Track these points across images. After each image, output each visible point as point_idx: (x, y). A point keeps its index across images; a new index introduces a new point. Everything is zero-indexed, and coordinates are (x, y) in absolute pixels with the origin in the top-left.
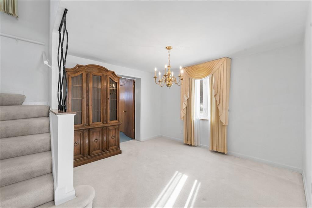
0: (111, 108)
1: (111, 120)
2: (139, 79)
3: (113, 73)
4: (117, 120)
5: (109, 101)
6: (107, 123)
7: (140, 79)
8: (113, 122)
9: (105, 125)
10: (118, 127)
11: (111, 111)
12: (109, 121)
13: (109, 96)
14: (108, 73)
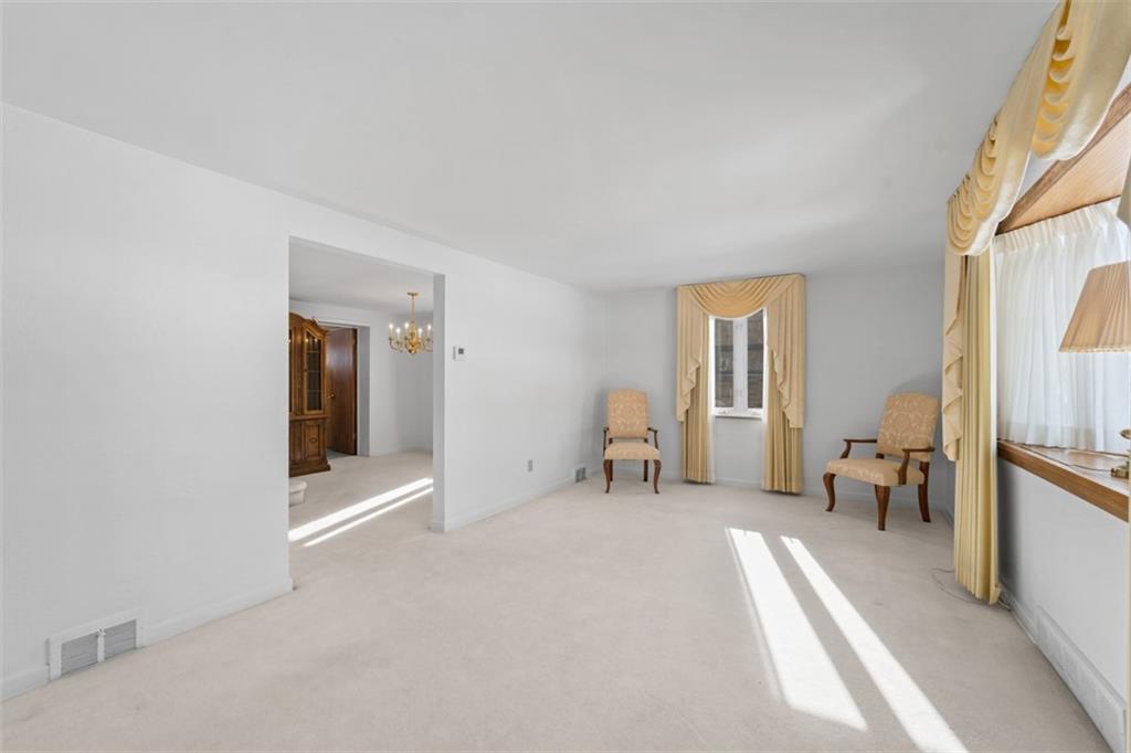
0: (309, 388)
1: (309, 409)
2: (366, 329)
3: (313, 323)
4: (320, 409)
5: (305, 374)
6: (303, 414)
7: (368, 328)
8: (313, 412)
9: (298, 418)
10: (323, 423)
11: (309, 394)
12: (306, 412)
13: (305, 367)
14: (304, 324)
